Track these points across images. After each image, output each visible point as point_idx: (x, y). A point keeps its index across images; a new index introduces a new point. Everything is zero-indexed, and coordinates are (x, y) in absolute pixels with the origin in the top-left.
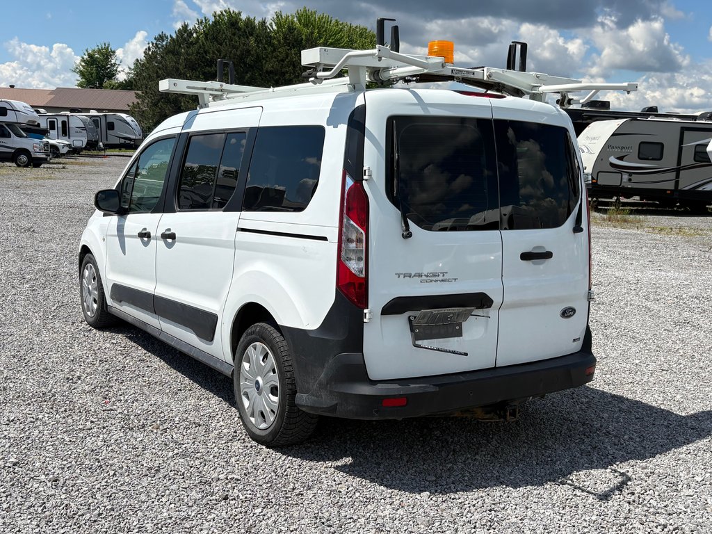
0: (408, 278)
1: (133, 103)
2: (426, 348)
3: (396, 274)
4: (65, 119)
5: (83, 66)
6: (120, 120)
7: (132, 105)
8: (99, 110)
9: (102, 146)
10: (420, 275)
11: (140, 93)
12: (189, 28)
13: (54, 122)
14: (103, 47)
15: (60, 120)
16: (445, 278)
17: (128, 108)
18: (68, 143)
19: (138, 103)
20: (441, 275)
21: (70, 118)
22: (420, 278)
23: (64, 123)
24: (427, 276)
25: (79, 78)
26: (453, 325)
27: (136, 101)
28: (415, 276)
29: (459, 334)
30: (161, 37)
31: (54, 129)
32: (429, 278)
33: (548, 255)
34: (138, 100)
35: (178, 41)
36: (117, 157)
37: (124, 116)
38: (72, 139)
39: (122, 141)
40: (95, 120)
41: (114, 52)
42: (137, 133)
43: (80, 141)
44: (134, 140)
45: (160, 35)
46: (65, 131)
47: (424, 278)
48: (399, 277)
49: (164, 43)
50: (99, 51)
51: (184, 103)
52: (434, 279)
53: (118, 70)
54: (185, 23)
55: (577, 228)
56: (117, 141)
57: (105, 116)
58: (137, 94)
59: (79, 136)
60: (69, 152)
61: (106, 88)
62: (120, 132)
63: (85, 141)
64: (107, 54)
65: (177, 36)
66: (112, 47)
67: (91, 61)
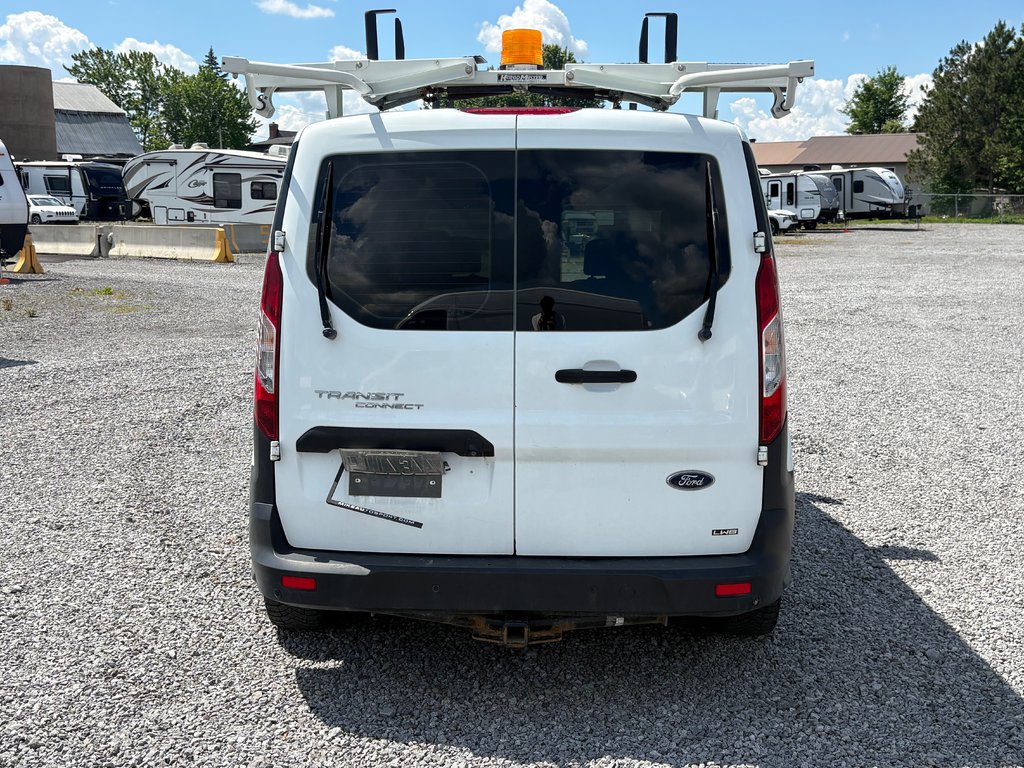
0: (335, 398)
1: (912, 151)
2: (347, 508)
3: (316, 392)
4: (792, 180)
5: (856, 103)
6: (873, 177)
7: (909, 153)
8: (845, 165)
9: (842, 217)
10: (355, 396)
11: (923, 134)
12: (1006, 29)
13: (777, 185)
14: (887, 72)
15: (786, 182)
16: (399, 402)
17: (905, 160)
18: (791, 214)
19: (918, 151)
20: (392, 398)
21: (799, 179)
22: (356, 401)
23: (790, 186)
24: (368, 398)
25: (850, 121)
26: (425, 478)
27: (916, 147)
28: (346, 396)
29: (436, 492)
30: (962, 49)
31: (777, 195)
32: (370, 401)
33: (628, 376)
34: (920, 146)
35: (986, 51)
36: (863, 232)
37: (878, 171)
38: (800, 207)
39: (874, 208)
40: (837, 181)
41: (902, 79)
42: (896, 195)
43: (810, 210)
44: (891, 205)
45: (959, 47)
46: (792, 196)
47: (361, 399)
48: (320, 395)
49: (965, 57)
50: (881, 80)
51: (990, 145)
52: (381, 403)
53: (907, 104)
54: (1000, 22)
55: (705, 334)
56: (865, 208)
57: (852, 172)
58: (920, 138)
59: (809, 204)
60: (792, 228)
61: (886, 131)
62: (872, 195)
63: (818, 210)
64: (891, 82)
65: (987, 44)
66: (899, 73)
67: (868, 94)
